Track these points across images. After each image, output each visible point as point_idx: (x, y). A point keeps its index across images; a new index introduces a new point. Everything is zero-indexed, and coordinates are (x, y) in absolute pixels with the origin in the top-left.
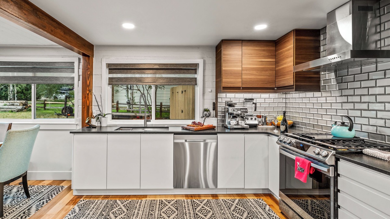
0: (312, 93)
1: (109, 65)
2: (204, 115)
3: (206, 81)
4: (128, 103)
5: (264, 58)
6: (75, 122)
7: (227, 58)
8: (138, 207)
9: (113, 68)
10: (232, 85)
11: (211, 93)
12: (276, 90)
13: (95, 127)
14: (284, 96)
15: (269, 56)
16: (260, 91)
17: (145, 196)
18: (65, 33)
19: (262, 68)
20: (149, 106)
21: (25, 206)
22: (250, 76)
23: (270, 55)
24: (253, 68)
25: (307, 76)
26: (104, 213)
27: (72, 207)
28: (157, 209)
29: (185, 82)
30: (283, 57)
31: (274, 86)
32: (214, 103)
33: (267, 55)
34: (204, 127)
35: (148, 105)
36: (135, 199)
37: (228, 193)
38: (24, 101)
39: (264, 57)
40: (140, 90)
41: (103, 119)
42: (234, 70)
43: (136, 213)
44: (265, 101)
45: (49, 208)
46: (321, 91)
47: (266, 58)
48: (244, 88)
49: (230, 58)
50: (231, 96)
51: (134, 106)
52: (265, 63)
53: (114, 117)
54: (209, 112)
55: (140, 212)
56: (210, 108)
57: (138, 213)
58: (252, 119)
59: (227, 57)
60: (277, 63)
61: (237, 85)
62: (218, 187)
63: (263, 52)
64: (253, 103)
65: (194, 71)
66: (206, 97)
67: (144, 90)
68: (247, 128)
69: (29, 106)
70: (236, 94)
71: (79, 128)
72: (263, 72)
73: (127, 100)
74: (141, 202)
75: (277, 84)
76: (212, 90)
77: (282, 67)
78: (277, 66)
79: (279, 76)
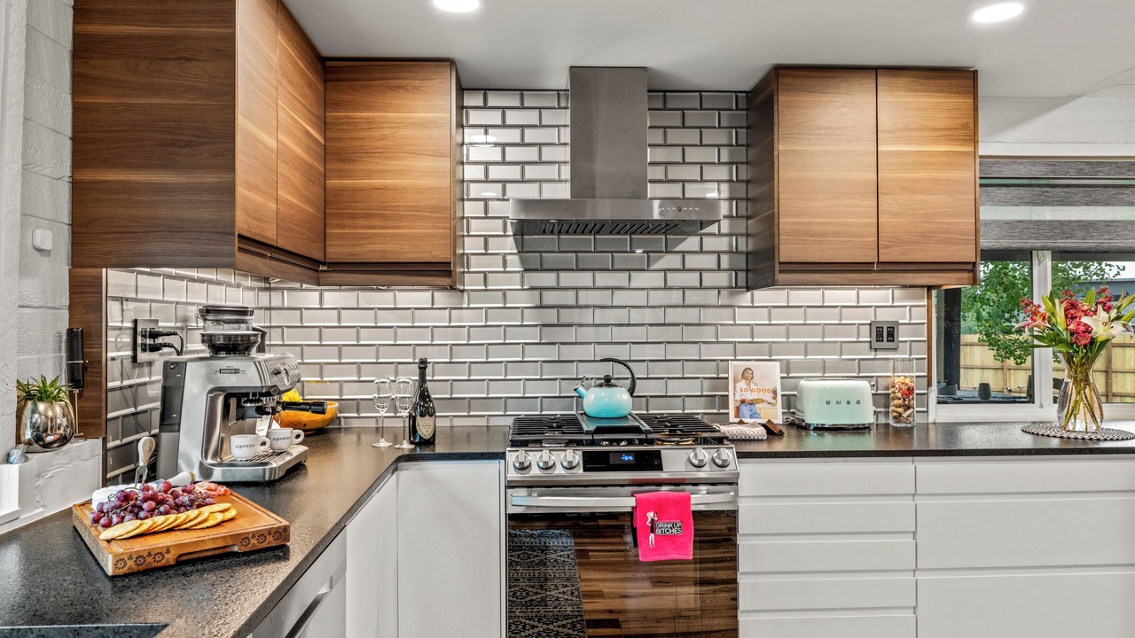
5: (311, 121)
10: (258, 231)
11: (46, 261)
12: (322, 275)
15: (318, 118)
16: (298, 274)
19: (308, 164)
23: (318, 113)
24: (296, 157)
30: (381, 144)
31: (322, 257)
33: (315, 112)
48: (277, 253)
52: (312, 145)
61: (268, 234)
63: (311, 95)
75: (336, 251)
76: (54, 236)
77: (377, 182)
78: (342, 174)
79: (353, 217)
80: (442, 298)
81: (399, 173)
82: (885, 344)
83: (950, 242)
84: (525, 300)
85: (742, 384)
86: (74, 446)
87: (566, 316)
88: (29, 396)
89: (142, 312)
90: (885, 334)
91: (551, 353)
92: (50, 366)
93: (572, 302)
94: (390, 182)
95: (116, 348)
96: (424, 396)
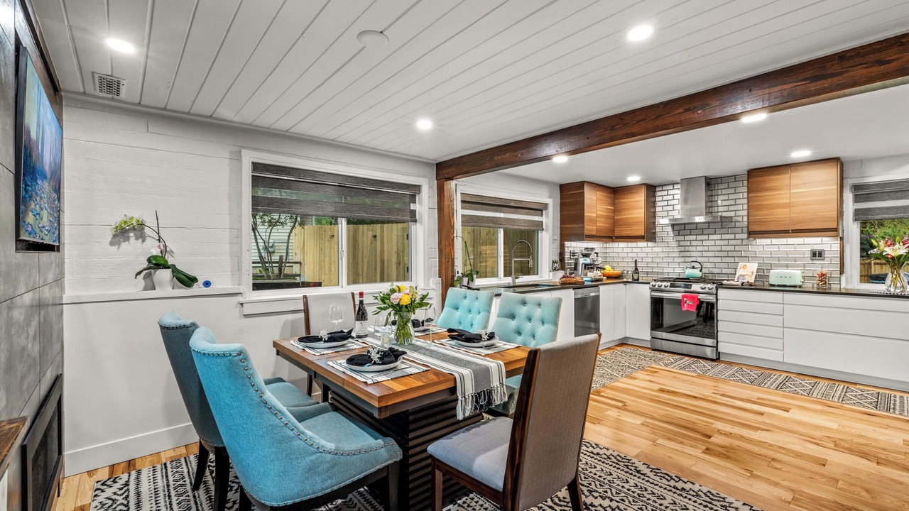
0: (646, 243)
2: (553, 268)
12: (613, 239)
19: (607, 215)
20: (267, 265)
22: (601, 224)
24: (602, 215)
30: (628, 207)
31: (613, 235)
32: (561, 253)
35: (267, 262)
39: (608, 204)
42: (592, 216)
49: (589, 203)
52: (608, 211)
60: (616, 211)
61: (593, 233)
63: (607, 199)
72: (606, 220)
75: (617, 234)
76: (558, 237)
77: (626, 216)
78: (618, 215)
79: (621, 225)
80: (650, 244)
81: (632, 214)
82: (817, 257)
83: (824, 221)
84: (675, 244)
85: (742, 270)
86: (560, 271)
87: (687, 249)
88: (554, 262)
89: (572, 249)
90: (817, 255)
91: (682, 259)
92: (557, 258)
93: (689, 244)
94: (629, 216)
95: (567, 255)
96: (636, 269)
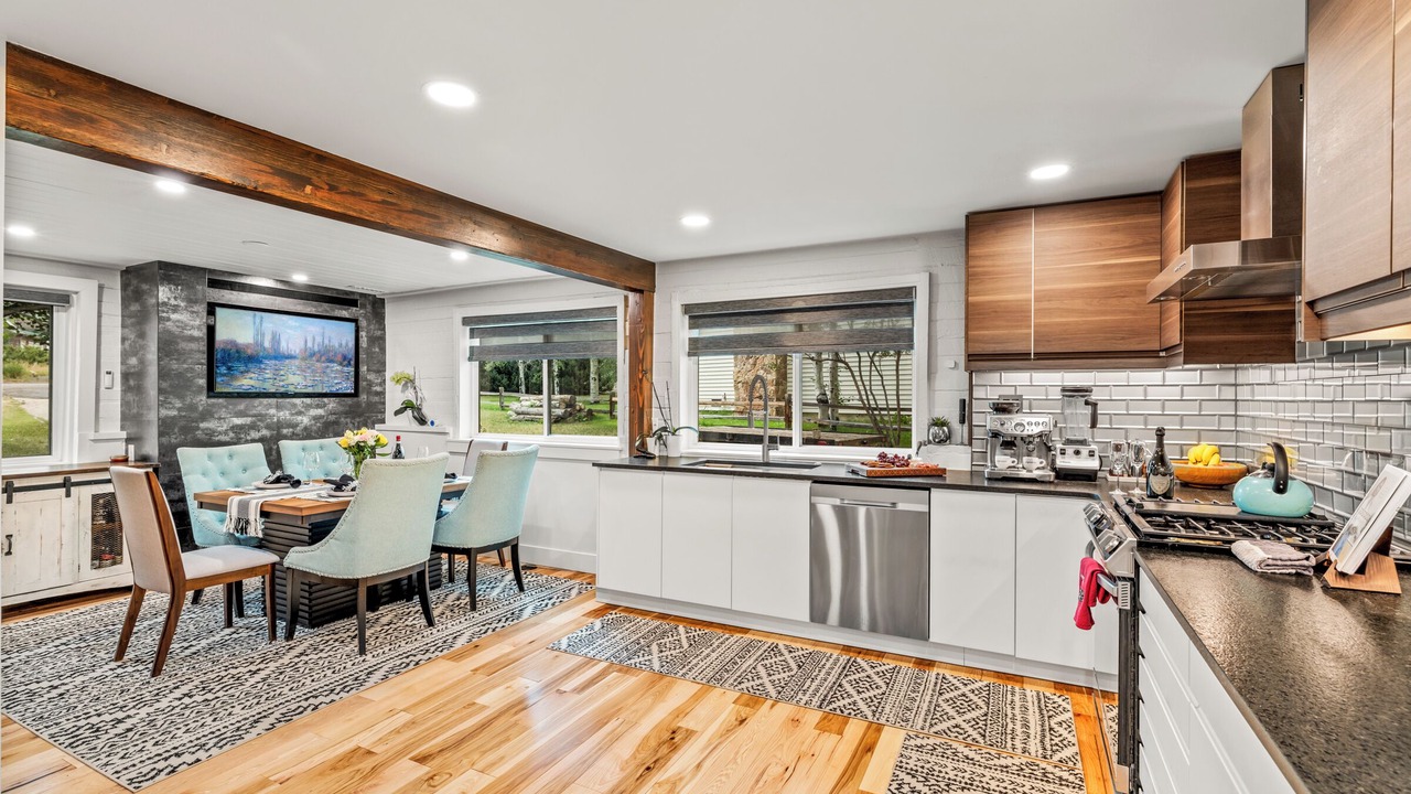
1: (687, 309)
2: (931, 438)
3: (939, 334)
4: (823, 402)
5: (1117, 255)
6: (615, 445)
7: (984, 266)
8: (714, 646)
9: (699, 315)
10: (999, 348)
11: (955, 372)
12: (1164, 360)
13: (652, 457)
14: (1229, 378)
15: (1138, 245)
16: (1102, 364)
17: (745, 631)
18: (578, 254)
19: (1105, 287)
21: (517, 604)
22: (1061, 316)
23: (1139, 241)
24: (1074, 291)
25: (1237, 310)
26: (642, 640)
27: (591, 620)
28: (755, 657)
29: (880, 341)
30: (1170, 247)
31: (1156, 346)
32: (963, 402)
33: (1126, 245)
34: (910, 467)
35: (875, 409)
36: (719, 631)
37: (967, 664)
38: (569, 396)
39: (1113, 252)
40: (847, 360)
41: (670, 439)
42: (1007, 301)
43: (704, 654)
44: (1146, 396)
45: (552, 615)
46: (1297, 359)
47: (1121, 254)
48: (1040, 356)
49: (993, 266)
50: (1015, 381)
51: (841, 411)
52: (1118, 271)
53: (704, 437)
54: (945, 428)
55: (714, 655)
56: (952, 416)
57: (708, 655)
58: (1077, 453)
59: (981, 263)
61: (1015, 348)
62: (931, 640)
63: (1114, 237)
64: (1087, 403)
65: (904, 309)
66: (939, 383)
67: (860, 362)
68: (1048, 479)
69: (578, 408)
70: (1034, 374)
71: (624, 457)
72: (1114, 301)
73: (817, 393)
74: (727, 639)
86: (950, 445)
